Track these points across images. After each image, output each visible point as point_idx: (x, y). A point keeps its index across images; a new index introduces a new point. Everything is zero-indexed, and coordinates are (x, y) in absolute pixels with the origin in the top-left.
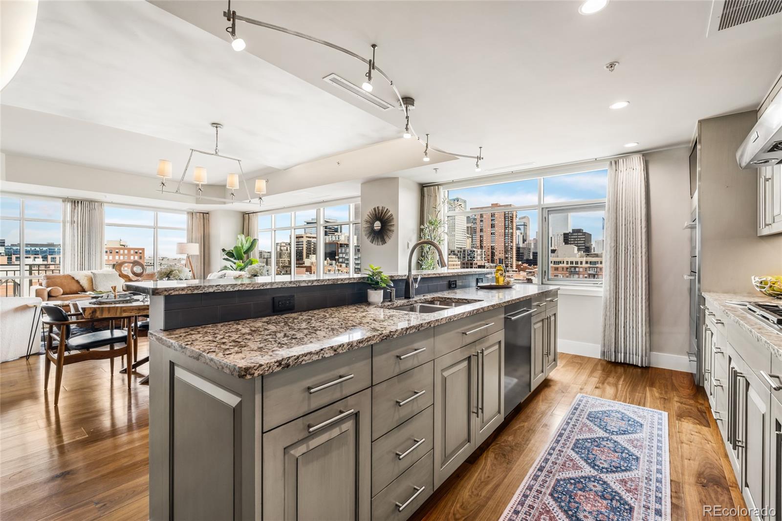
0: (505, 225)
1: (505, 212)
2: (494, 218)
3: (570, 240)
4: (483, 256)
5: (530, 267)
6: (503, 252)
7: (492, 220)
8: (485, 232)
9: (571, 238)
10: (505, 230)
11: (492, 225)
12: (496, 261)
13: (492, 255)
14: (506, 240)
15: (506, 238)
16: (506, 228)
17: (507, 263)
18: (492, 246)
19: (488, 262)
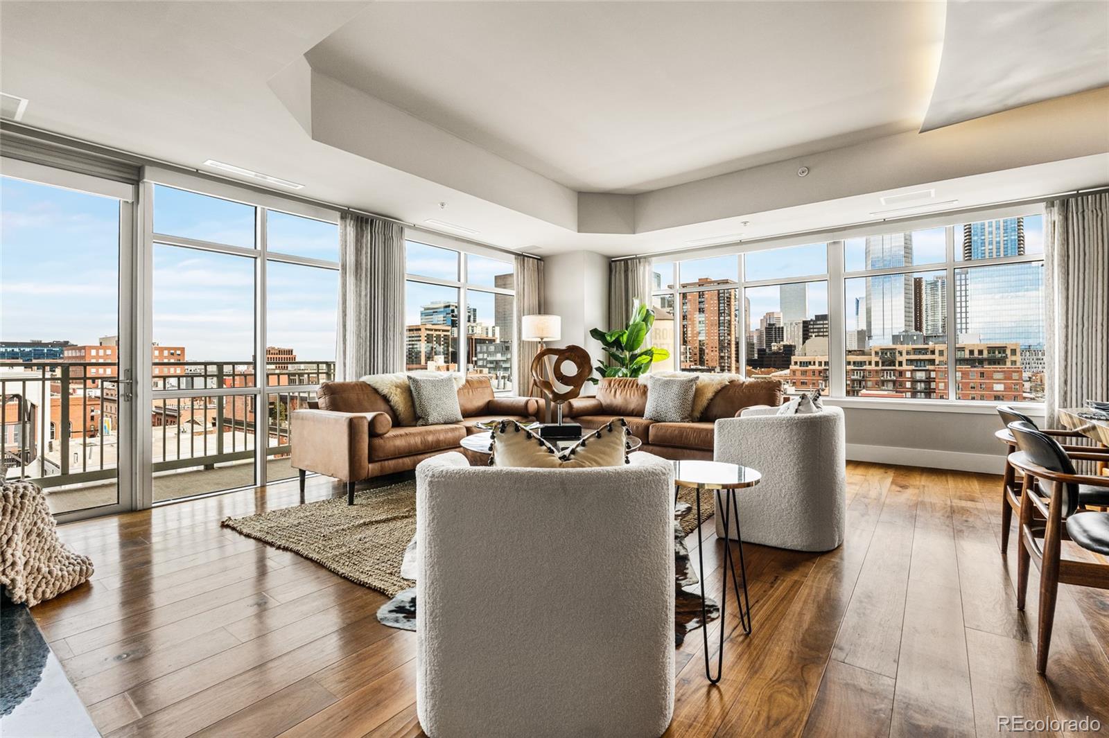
0: (719, 310)
1: (719, 290)
2: (703, 300)
3: (812, 330)
4: (688, 355)
5: (757, 371)
6: (717, 349)
7: (700, 302)
8: (690, 319)
9: (813, 328)
10: (719, 318)
11: (700, 309)
12: (706, 362)
13: (700, 354)
14: (721, 331)
15: (721, 328)
16: (721, 313)
17: (723, 364)
18: (700, 341)
19: (696, 364)
